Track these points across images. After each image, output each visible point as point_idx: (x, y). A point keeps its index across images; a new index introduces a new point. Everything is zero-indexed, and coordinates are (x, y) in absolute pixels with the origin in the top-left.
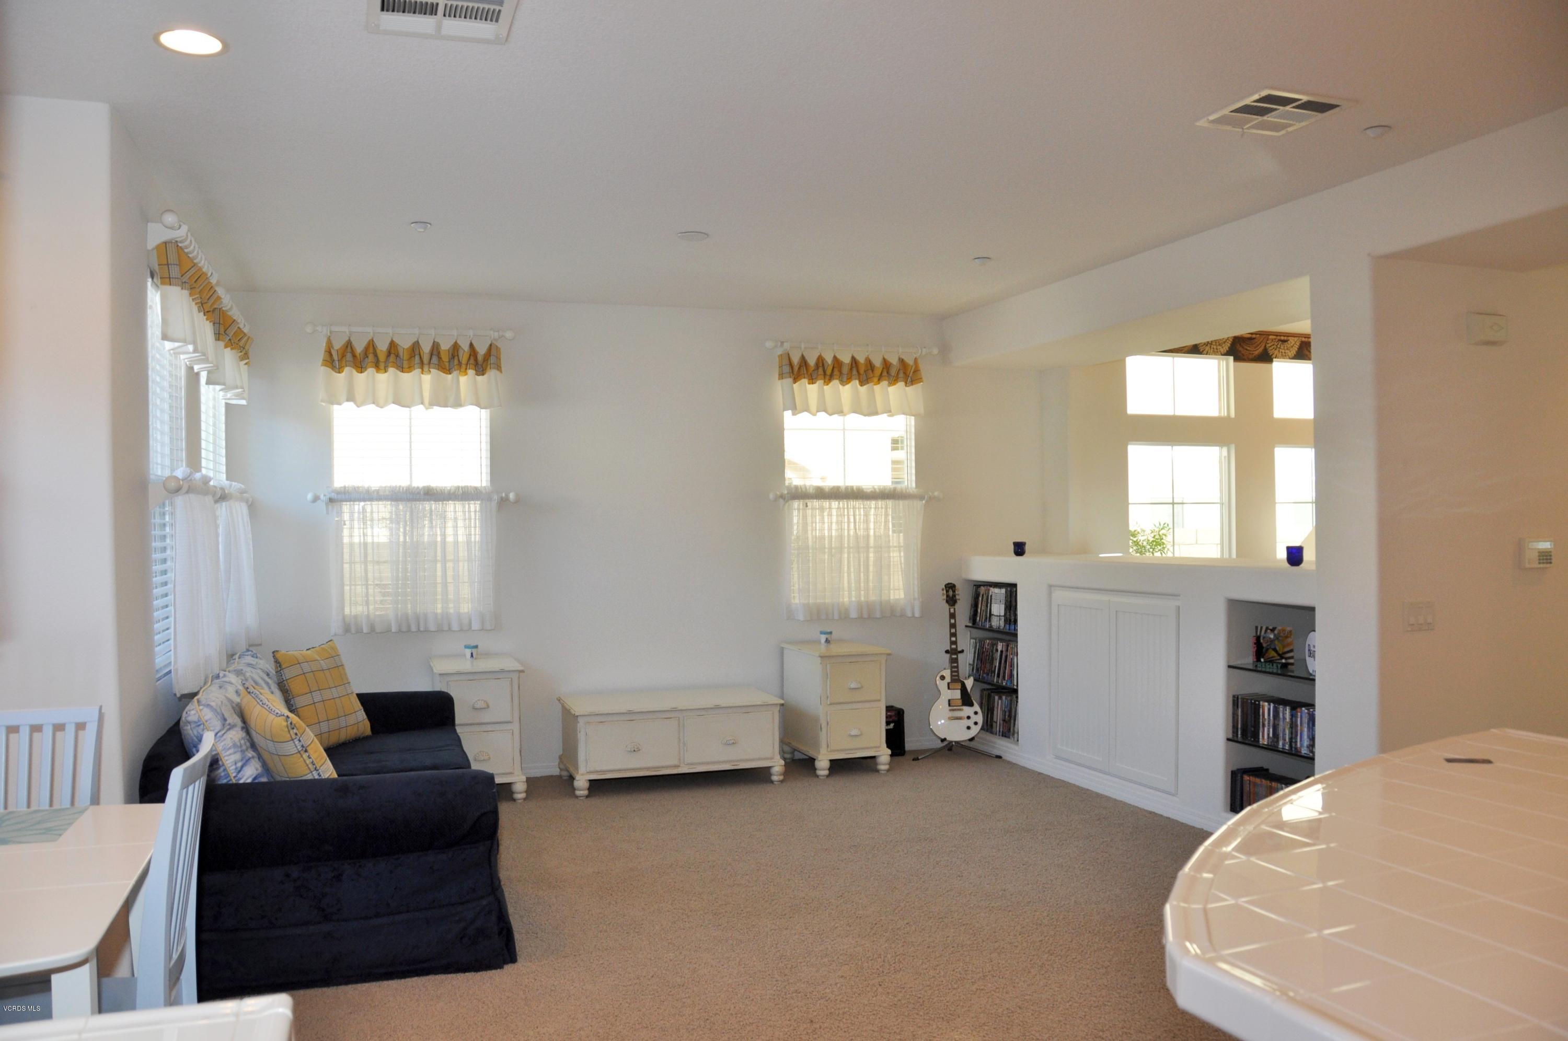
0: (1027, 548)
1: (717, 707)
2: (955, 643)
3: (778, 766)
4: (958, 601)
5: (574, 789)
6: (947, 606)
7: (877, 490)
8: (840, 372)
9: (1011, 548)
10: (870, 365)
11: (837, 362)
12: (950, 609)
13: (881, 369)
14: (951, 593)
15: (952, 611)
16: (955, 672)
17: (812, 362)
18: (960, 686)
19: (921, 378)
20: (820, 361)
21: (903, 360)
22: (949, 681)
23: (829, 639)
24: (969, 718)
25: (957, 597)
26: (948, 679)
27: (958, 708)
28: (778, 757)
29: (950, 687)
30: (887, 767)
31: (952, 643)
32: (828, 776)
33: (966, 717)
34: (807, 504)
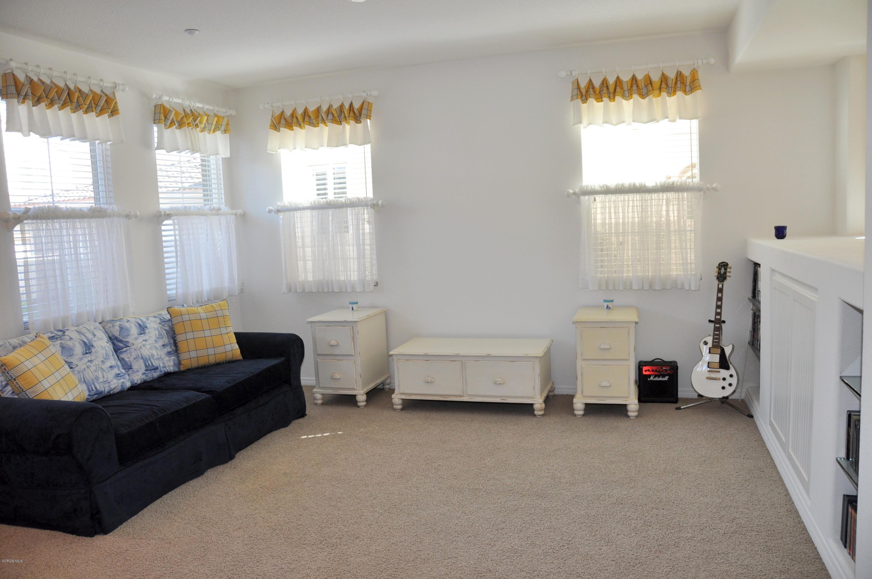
0: (788, 231)
1: (489, 356)
2: (720, 314)
3: (539, 403)
4: (728, 278)
5: (393, 404)
6: (716, 282)
7: (659, 185)
8: (622, 88)
9: (773, 231)
10: (649, 81)
11: (618, 81)
12: (718, 284)
13: (659, 83)
14: (723, 271)
15: (720, 286)
16: (716, 339)
17: (597, 84)
18: (719, 351)
19: (700, 86)
20: (605, 83)
21: (681, 72)
22: (711, 346)
23: (610, 306)
24: (724, 379)
25: (728, 274)
26: (710, 345)
27: (715, 370)
28: (538, 396)
29: (711, 352)
30: (636, 414)
31: (717, 314)
32: (583, 415)
33: (722, 378)
34: (595, 198)
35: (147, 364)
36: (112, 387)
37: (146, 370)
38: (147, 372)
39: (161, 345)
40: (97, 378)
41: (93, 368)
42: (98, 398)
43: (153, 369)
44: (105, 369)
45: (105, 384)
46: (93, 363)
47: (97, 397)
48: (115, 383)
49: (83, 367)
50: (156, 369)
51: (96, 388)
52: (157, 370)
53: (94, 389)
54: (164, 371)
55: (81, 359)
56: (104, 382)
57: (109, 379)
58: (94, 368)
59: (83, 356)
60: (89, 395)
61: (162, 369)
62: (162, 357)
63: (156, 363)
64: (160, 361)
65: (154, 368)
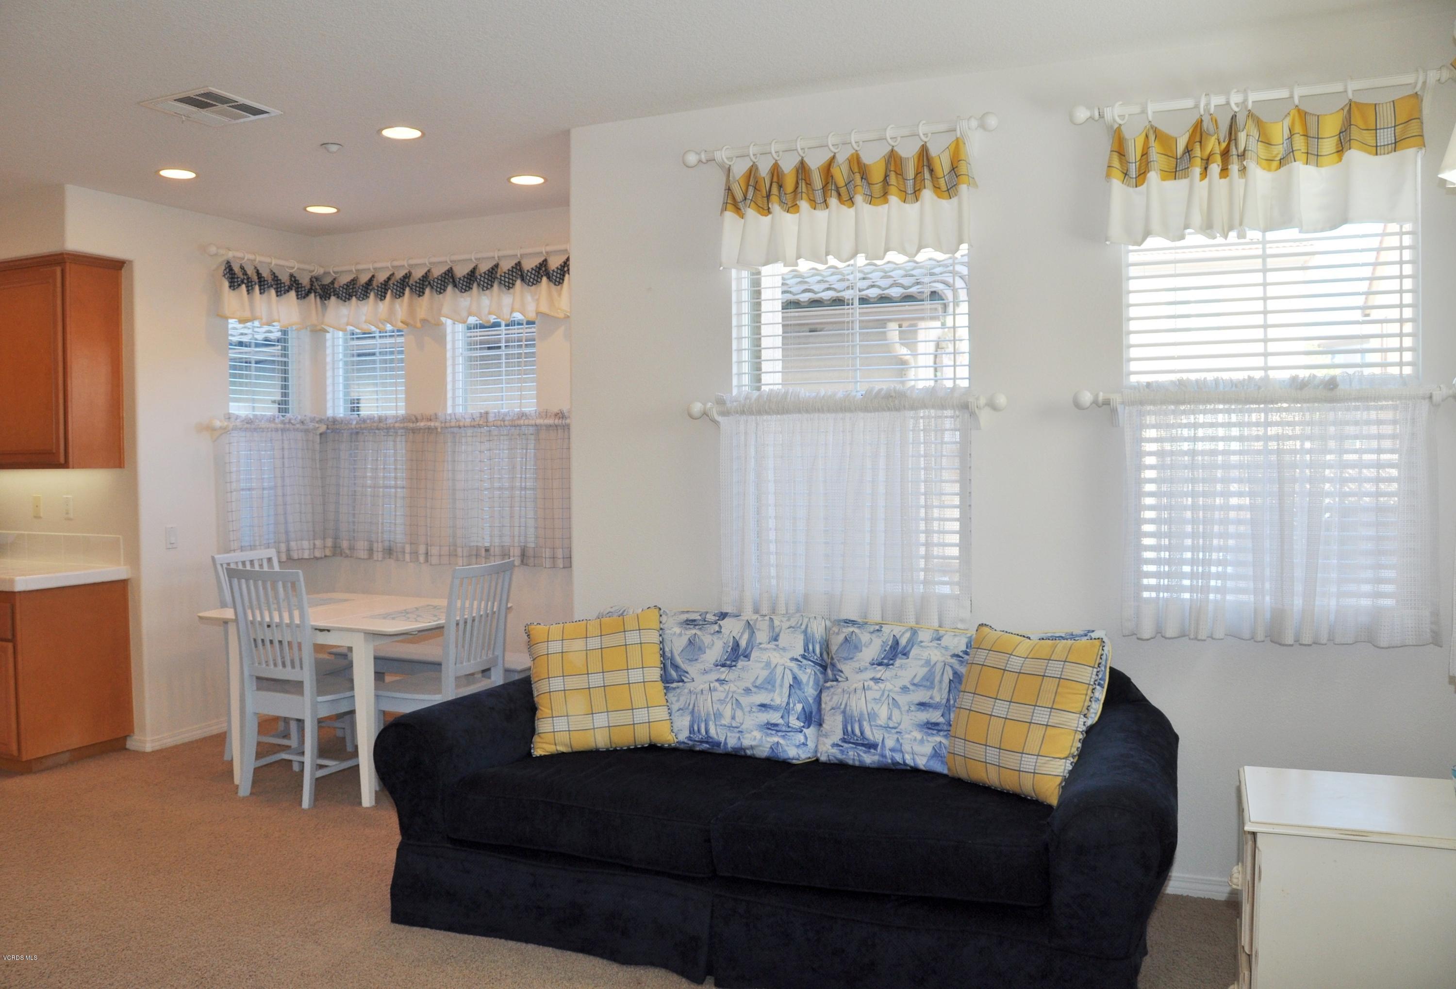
35: (849, 729)
36: (747, 742)
37: (844, 740)
38: (846, 745)
39: (917, 701)
40: (718, 715)
41: (719, 695)
42: (710, 751)
43: (863, 745)
44: (743, 705)
45: (732, 732)
46: (725, 686)
47: (709, 749)
48: (755, 739)
49: (702, 687)
50: (871, 746)
51: (707, 731)
52: (872, 751)
53: (703, 731)
54: (892, 758)
55: (706, 672)
56: (730, 727)
57: (744, 727)
58: (722, 696)
59: (714, 668)
60: (689, 738)
61: (888, 753)
62: (902, 727)
63: (872, 734)
64: (889, 733)
65: (866, 742)
